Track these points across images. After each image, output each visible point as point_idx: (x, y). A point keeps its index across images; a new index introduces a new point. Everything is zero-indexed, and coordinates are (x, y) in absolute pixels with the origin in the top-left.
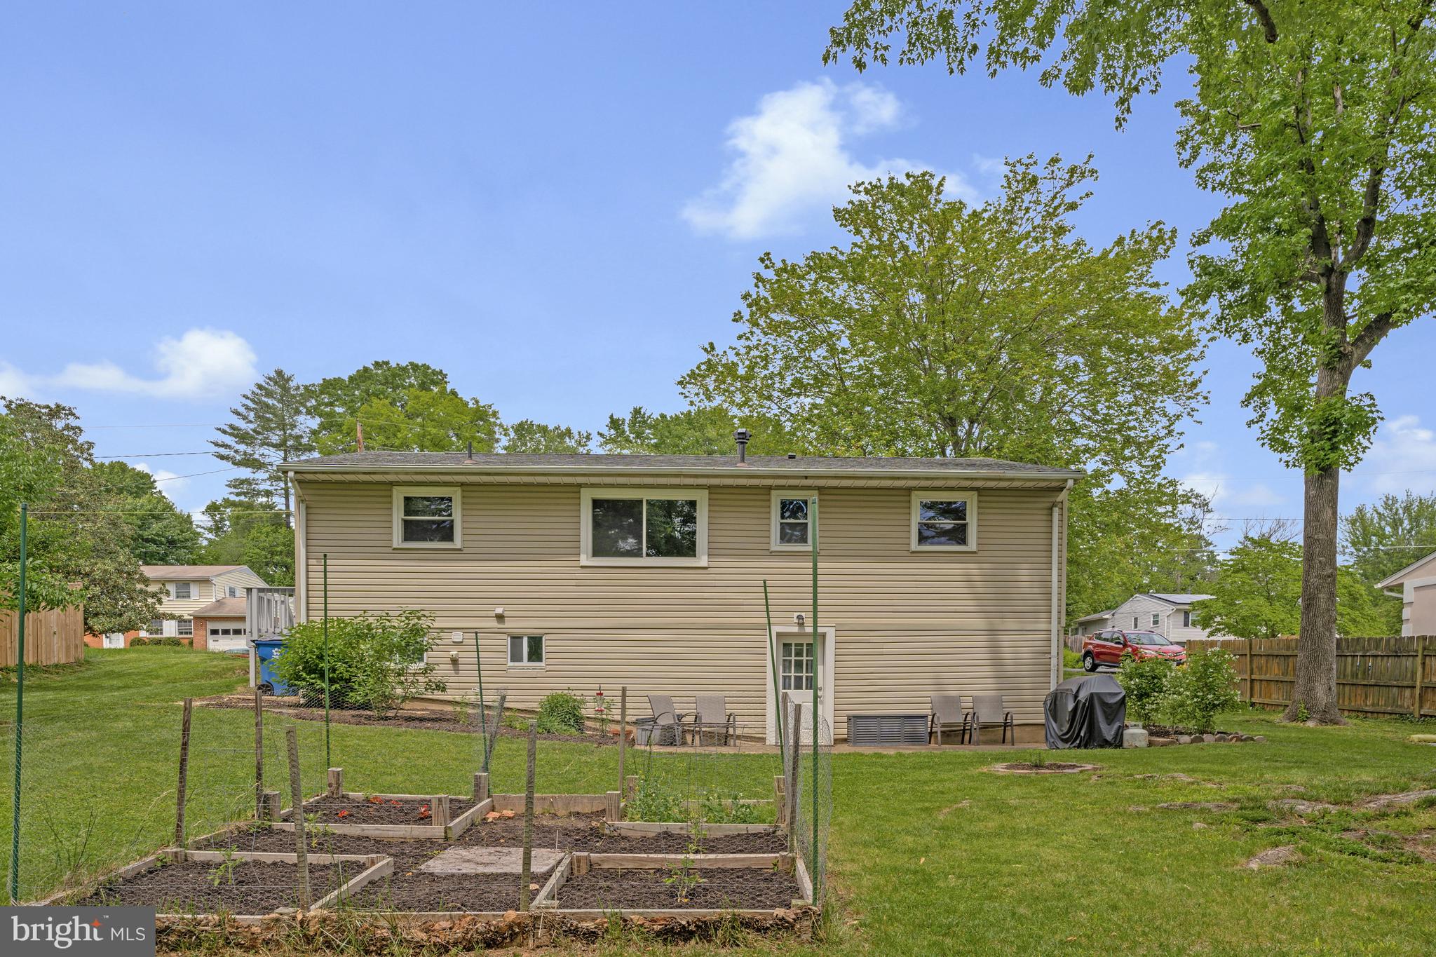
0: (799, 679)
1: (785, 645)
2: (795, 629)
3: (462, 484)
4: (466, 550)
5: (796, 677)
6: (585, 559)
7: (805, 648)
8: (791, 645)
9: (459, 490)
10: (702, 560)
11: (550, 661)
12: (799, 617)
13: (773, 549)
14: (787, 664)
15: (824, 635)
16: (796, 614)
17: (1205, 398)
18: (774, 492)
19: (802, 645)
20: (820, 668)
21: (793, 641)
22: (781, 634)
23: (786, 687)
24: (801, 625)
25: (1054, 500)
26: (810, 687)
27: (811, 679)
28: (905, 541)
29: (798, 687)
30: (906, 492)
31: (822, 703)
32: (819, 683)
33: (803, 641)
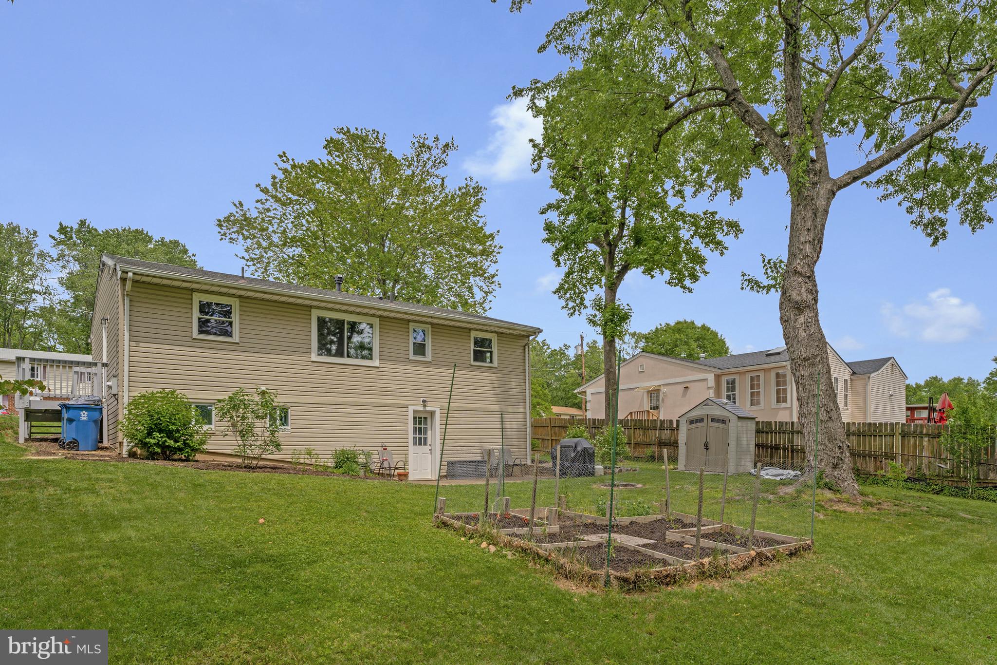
0: (420, 439)
1: (415, 418)
2: (421, 408)
3: (240, 297)
4: (241, 344)
5: (419, 437)
6: (314, 357)
7: (423, 419)
8: (417, 417)
9: (237, 300)
10: (376, 363)
11: (294, 426)
12: (423, 401)
13: (411, 358)
14: (415, 429)
15: (432, 413)
16: (422, 399)
17: (499, 284)
18: (411, 324)
19: (421, 418)
20: (429, 432)
21: (418, 415)
22: (415, 411)
23: (415, 444)
24: (425, 406)
25: (526, 342)
26: (425, 444)
27: (425, 439)
28: (468, 359)
29: (420, 444)
30: (468, 331)
31: (431, 453)
32: (429, 441)
33: (423, 416)
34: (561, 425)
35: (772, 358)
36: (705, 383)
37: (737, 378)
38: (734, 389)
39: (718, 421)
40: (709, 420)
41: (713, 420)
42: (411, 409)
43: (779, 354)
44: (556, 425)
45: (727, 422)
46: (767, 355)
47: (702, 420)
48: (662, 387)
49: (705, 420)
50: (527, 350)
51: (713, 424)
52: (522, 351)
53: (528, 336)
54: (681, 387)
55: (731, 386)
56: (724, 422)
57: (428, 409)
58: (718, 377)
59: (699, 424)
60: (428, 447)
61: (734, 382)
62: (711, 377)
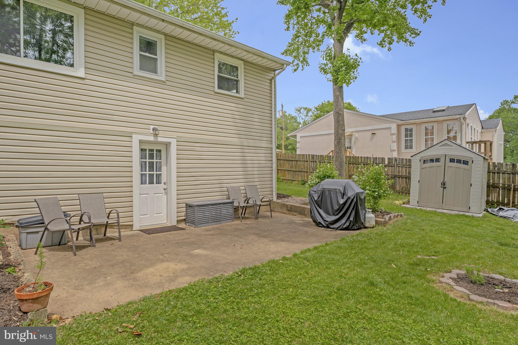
0: (151, 176)
1: (142, 150)
2: (152, 138)
5: (149, 174)
7: (155, 153)
8: (146, 150)
10: (80, 72)
12: (153, 129)
13: (135, 73)
14: (143, 164)
15: (168, 145)
16: (152, 127)
18: (136, 28)
19: (152, 150)
20: (164, 168)
21: (148, 147)
22: (141, 142)
23: (143, 182)
24: (156, 135)
25: (273, 75)
26: (159, 182)
27: (159, 176)
28: (212, 85)
29: (151, 182)
30: (212, 53)
31: (166, 193)
32: (164, 179)
33: (155, 148)
34: (285, 159)
35: (437, 114)
36: (389, 130)
37: (414, 127)
38: (411, 135)
39: (459, 161)
40: (448, 160)
41: (452, 160)
42: (136, 139)
43: (444, 110)
44: (281, 158)
45: (470, 162)
46: (434, 112)
47: (438, 160)
48: (354, 133)
49: (442, 160)
50: (273, 83)
51: (452, 164)
52: (268, 84)
53: (275, 70)
54: (370, 133)
55: (409, 133)
56: (466, 163)
57: (160, 139)
58: (399, 126)
59: (435, 164)
60: (162, 186)
61: (411, 130)
62: (394, 127)
